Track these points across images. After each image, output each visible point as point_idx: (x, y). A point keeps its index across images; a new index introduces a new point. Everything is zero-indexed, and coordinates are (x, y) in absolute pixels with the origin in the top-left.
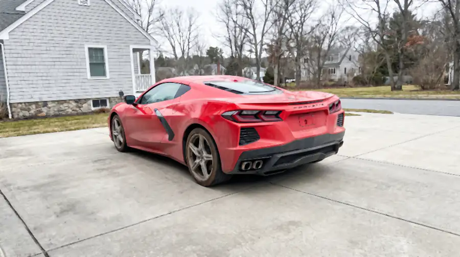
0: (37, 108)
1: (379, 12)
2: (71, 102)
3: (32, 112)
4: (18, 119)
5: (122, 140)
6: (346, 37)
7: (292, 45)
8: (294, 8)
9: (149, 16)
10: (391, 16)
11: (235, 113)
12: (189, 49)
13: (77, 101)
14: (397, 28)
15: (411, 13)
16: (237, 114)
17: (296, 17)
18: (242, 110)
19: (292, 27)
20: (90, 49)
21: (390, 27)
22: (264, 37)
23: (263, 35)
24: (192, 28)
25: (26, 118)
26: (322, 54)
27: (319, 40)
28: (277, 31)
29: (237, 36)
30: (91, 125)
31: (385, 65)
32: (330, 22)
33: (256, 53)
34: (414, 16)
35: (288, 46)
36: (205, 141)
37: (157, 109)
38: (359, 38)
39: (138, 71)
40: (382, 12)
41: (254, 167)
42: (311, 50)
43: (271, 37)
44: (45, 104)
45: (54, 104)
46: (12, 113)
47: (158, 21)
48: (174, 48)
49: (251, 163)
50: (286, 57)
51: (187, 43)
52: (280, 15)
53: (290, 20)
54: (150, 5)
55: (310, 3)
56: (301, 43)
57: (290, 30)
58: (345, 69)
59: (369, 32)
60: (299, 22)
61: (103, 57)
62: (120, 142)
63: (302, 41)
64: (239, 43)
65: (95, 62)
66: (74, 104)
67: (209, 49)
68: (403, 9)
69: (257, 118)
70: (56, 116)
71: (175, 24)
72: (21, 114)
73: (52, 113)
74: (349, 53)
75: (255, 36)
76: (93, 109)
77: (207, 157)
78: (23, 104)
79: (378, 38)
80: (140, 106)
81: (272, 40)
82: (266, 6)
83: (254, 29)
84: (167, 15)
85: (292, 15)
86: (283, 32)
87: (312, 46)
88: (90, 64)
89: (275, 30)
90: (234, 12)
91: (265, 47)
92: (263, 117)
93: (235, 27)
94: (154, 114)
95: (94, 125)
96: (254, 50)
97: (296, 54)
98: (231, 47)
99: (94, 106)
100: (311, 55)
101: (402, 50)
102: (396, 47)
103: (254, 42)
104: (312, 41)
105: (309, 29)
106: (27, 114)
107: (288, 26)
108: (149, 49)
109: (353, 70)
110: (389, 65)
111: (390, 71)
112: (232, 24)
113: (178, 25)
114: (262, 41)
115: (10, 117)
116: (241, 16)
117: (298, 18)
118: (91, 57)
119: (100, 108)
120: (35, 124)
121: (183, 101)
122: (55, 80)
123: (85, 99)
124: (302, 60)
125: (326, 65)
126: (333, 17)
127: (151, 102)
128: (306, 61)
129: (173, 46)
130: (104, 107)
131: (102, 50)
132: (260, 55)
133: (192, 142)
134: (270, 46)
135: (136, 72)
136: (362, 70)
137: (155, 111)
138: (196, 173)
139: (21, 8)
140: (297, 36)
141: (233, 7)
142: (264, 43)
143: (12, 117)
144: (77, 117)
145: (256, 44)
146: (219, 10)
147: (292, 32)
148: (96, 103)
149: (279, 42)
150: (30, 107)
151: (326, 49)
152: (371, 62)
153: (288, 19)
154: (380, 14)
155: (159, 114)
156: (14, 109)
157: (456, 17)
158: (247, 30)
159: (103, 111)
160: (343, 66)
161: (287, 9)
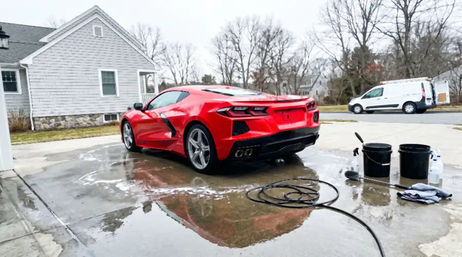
0: (56, 121)
1: (343, 46)
2: (86, 116)
3: (52, 124)
4: (40, 131)
5: (131, 141)
6: (317, 67)
7: (273, 72)
8: (275, 44)
9: (154, 49)
10: (352, 50)
11: (228, 109)
12: (187, 76)
13: (91, 115)
14: (357, 59)
15: (368, 48)
16: (229, 110)
17: (276, 51)
18: (234, 107)
19: (272, 58)
20: (103, 72)
21: (352, 59)
22: (250, 66)
23: (249, 64)
24: (190, 59)
25: (46, 130)
26: (298, 80)
27: (294, 69)
28: (260, 61)
29: (227, 66)
30: (103, 134)
31: (349, 88)
32: (303, 54)
33: (244, 78)
34: (371, 50)
35: (270, 74)
36: (203, 135)
37: (162, 113)
38: (327, 67)
39: (144, 91)
40: (345, 47)
41: (246, 154)
42: (289, 77)
43: (255, 66)
44: (63, 118)
45: (71, 118)
46: (35, 125)
47: (161, 53)
48: (174, 74)
49: (242, 151)
50: (268, 82)
51: (185, 71)
52: (263, 49)
53: (271, 53)
54: (154, 41)
55: (287, 39)
56: (280, 71)
57: (271, 60)
58: (317, 91)
59: (335, 62)
60: (279, 54)
61: (114, 79)
62: (130, 142)
63: (281, 69)
64: (229, 71)
65: (107, 83)
66: (89, 118)
67: (204, 76)
68: (362, 44)
69: (247, 113)
70: (72, 128)
71: (175, 56)
72: (42, 127)
73: (69, 126)
74: (320, 79)
75: (242, 65)
76: (105, 122)
77: (205, 149)
78: (45, 119)
79: (343, 67)
80: (147, 111)
81: (257, 69)
82: (251, 41)
83: (242, 60)
84: (169, 49)
85: (273, 49)
86: (265, 62)
87: (289, 74)
88: (103, 85)
89: (259, 60)
90: (225, 46)
91: (251, 74)
92: (252, 112)
93: (226, 59)
94: (159, 117)
95: (107, 134)
96: (241, 76)
97: (276, 80)
98: (223, 74)
99: (106, 120)
100: (288, 81)
101: (362, 76)
102: (358, 74)
103: (241, 70)
104: (289, 70)
105: (287, 61)
106: (48, 126)
107: (269, 58)
108: (153, 73)
109: (323, 93)
110: (353, 88)
111: (354, 92)
112: (223, 56)
113: (178, 56)
114: (248, 69)
115: (33, 129)
116: (230, 50)
117: (278, 51)
118: (103, 79)
119: (111, 121)
120: (54, 135)
121: (184, 104)
122: (72, 98)
123: (98, 114)
124: (281, 85)
125: (302, 88)
126: (306, 50)
127: (156, 108)
128: (285, 85)
129: (173, 73)
130: (114, 121)
131: (113, 73)
132: (247, 81)
133: (192, 137)
134: (255, 74)
135: (143, 92)
136: (331, 92)
137: (160, 114)
138: (196, 162)
139: (44, 40)
140: (276, 66)
141: (224, 42)
142: (249, 71)
143: (35, 129)
144: (91, 128)
145: (243, 72)
146: (212, 46)
147: (273, 62)
148: (107, 117)
149: (262, 70)
150: (51, 121)
151: (301, 75)
152: (338, 86)
153: (269, 52)
154: (344, 48)
155: (163, 116)
156: (36, 123)
157: (405, 50)
158: (236, 60)
159: (114, 124)
160: (315, 89)
161: (268, 45)
